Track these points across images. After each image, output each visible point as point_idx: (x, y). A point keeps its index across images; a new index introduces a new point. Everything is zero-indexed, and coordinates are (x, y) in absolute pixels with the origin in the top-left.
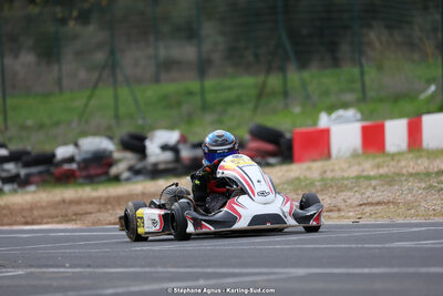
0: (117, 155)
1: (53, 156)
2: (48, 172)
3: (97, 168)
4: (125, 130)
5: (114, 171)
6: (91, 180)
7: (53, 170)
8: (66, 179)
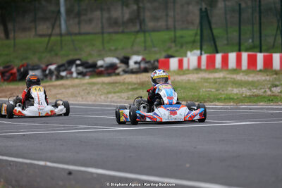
0: (119, 65)
1: (96, 64)
2: (94, 71)
3: (111, 70)
4: (122, 54)
5: (117, 71)
6: (109, 75)
7: (96, 70)
8: (100, 74)
